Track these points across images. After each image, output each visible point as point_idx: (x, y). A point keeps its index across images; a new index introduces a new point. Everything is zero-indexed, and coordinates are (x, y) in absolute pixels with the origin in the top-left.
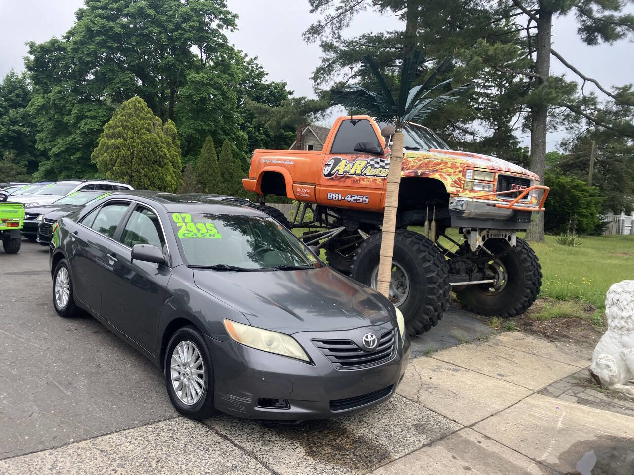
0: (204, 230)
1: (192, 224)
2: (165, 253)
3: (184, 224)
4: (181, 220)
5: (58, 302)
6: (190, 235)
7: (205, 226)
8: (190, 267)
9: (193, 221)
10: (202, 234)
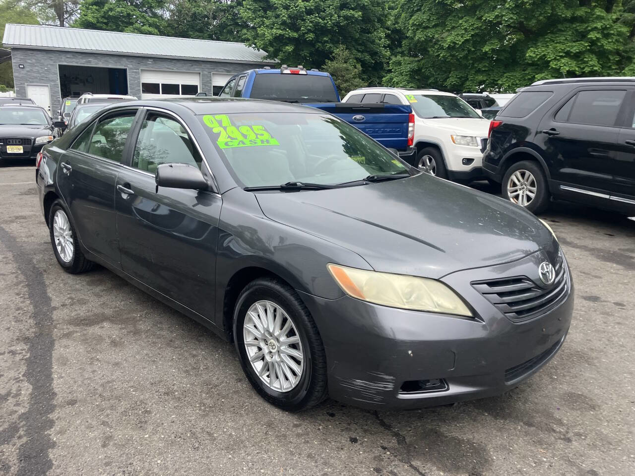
0: (252, 136)
1: (234, 128)
2: (205, 174)
3: (222, 129)
4: (216, 124)
5: (62, 256)
6: (235, 144)
7: (253, 131)
8: (248, 190)
9: (233, 124)
10: (251, 141)
